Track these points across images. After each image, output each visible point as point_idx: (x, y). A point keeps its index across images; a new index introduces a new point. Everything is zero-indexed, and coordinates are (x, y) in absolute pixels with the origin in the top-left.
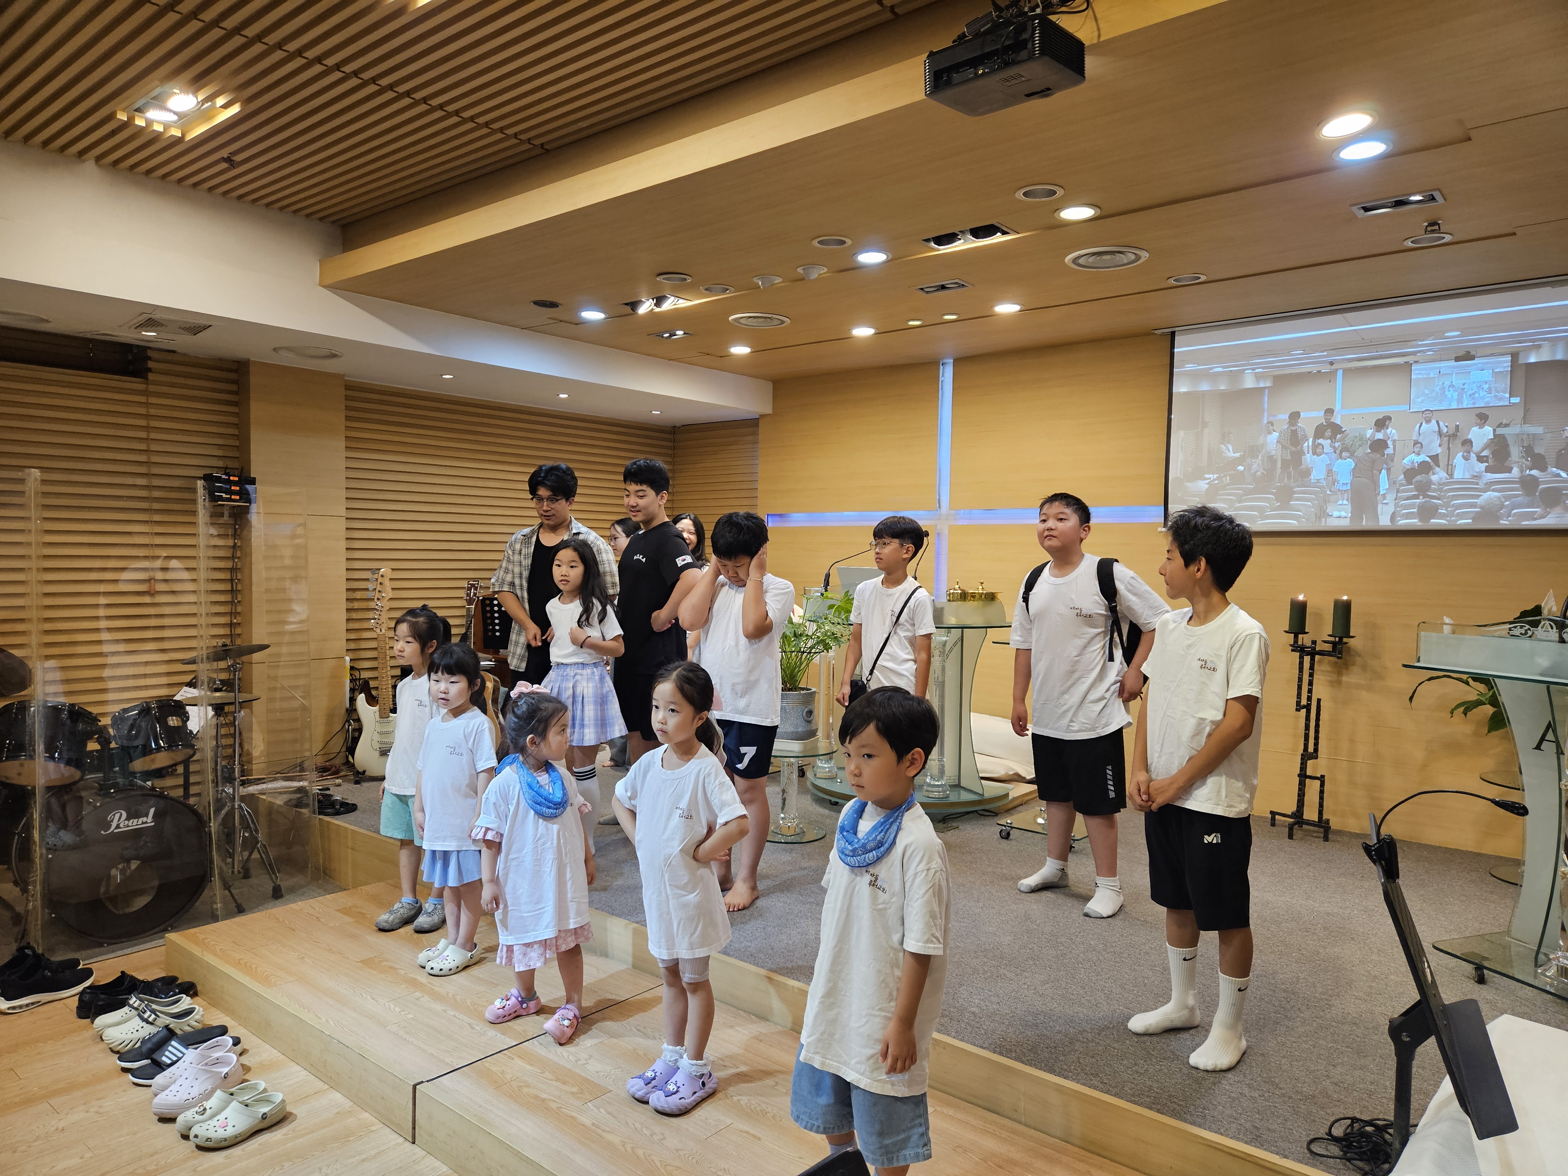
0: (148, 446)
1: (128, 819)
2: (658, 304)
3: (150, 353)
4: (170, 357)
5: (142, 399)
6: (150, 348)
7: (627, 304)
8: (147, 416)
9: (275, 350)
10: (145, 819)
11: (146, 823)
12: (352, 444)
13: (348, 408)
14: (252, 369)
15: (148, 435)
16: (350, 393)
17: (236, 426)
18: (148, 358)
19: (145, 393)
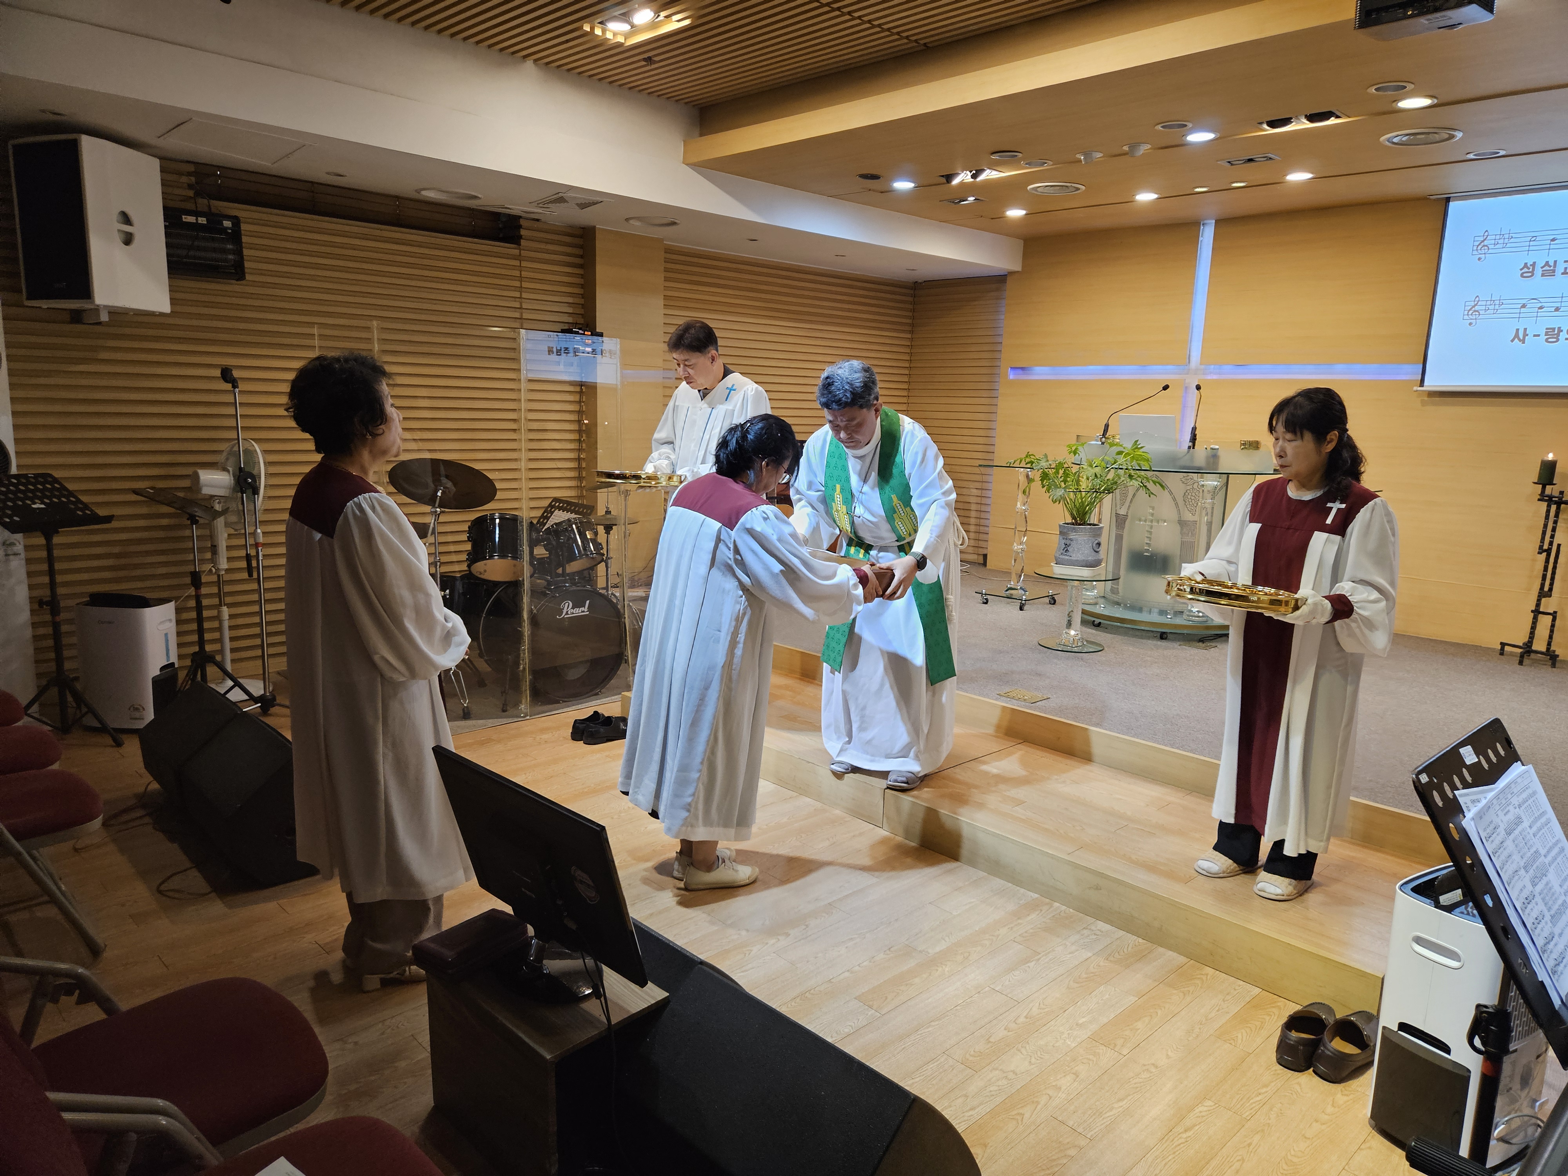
0: (521, 305)
1: (573, 608)
2: (974, 176)
3: (522, 222)
4: (536, 225)
5: (517, 263)
6: (520, 217)
7: (943, 176)
8: (521, 279)
9: (627, 220)
10: (583, 609)
11: (584, 612)
12: (670, 302)
13: (666, 270)
14: (598, 236)
15: (521, 294)
16: (668, 256)
17: (581, 286)
18: (520, 227)
19: (519, 258)
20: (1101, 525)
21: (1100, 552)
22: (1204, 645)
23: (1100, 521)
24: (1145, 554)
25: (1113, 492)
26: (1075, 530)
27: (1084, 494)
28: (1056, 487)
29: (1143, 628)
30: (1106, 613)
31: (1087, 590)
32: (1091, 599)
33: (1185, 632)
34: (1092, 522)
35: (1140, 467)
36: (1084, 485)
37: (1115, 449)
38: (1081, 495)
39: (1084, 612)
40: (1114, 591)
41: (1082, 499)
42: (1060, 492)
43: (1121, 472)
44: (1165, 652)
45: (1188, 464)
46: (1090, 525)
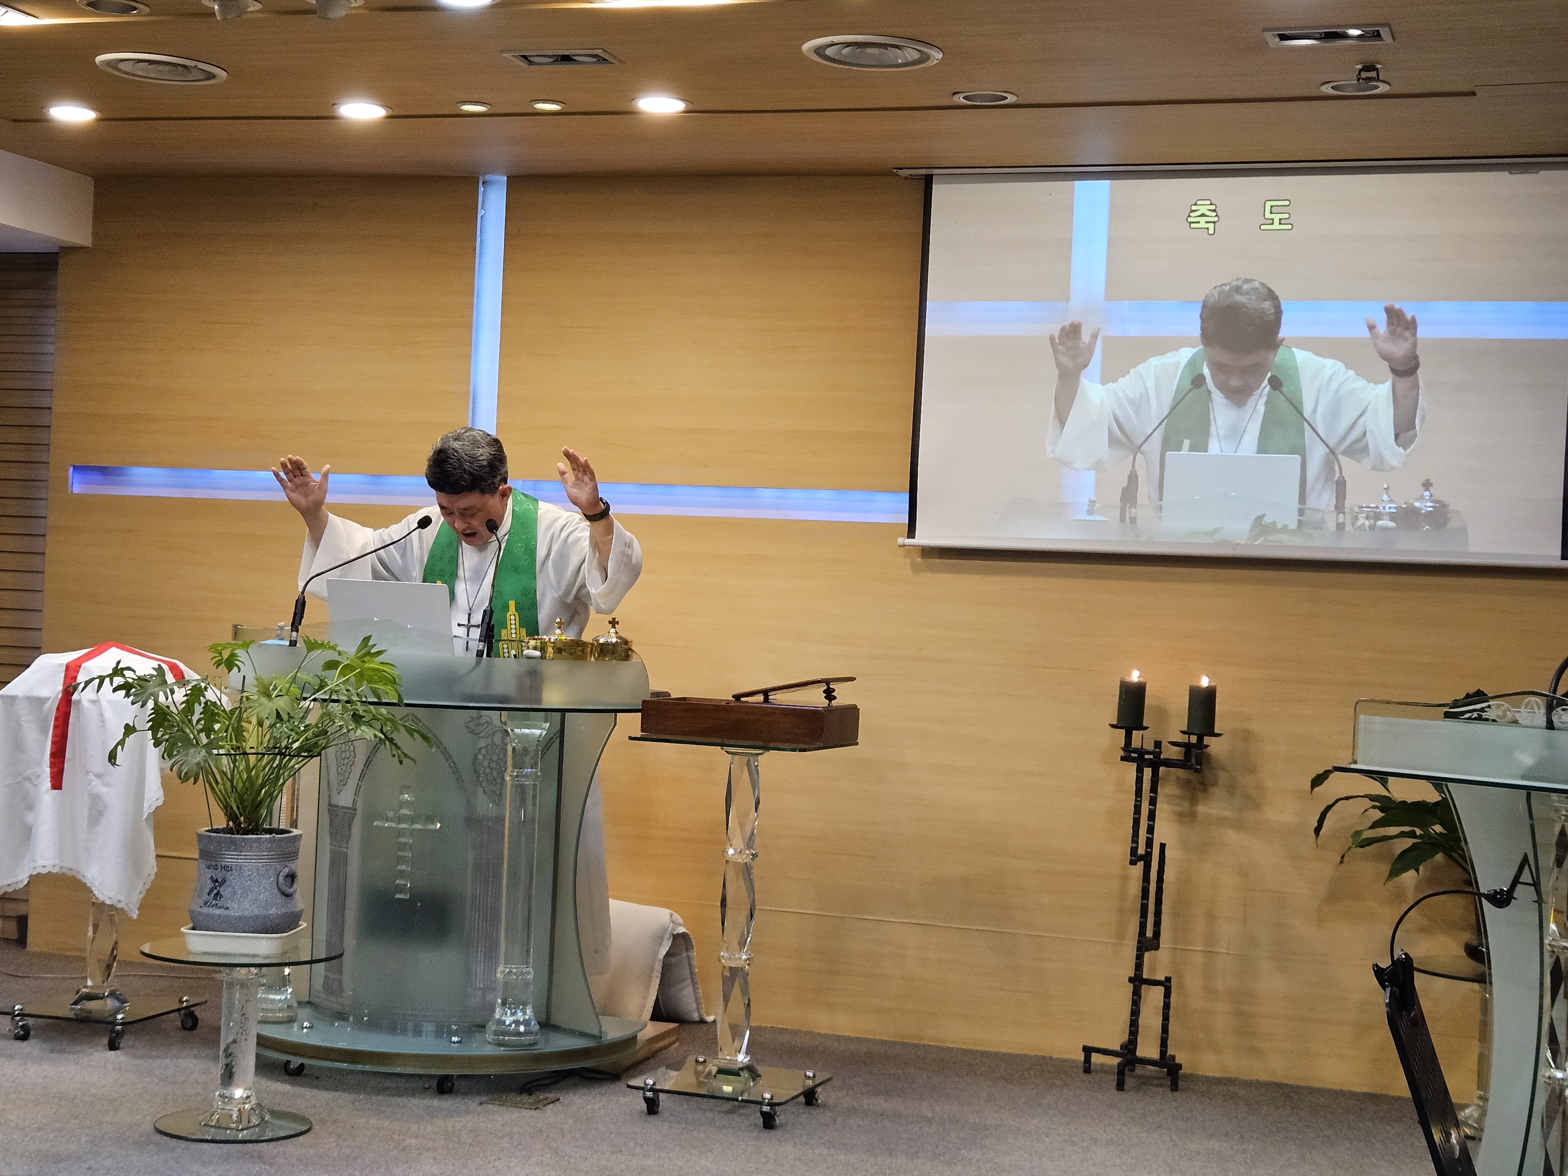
20: (296, 832)
21: (297, 896)
22: (531, 1099)
23: (294, 824)
24: (398, 896)
25: (319, 754)
26: (236, 846)
27: (252, 759)
28: (188, 743)
29: (398, 1070)
30: (316, 1040)
31: (270, 988)
32: (281, 1010)
33: (492, 1071)
34: (275, 825)
35: (378, 697)
36: (252, 739)
37: (320, 657)
38: (247, 762)
39: (262, 1041)
40: (333, 987)
41: (249, 770)
42: (196, 756)
43: (335, 708)
44: (450, 1123)
45: (480, 691)
46: (270, 831)
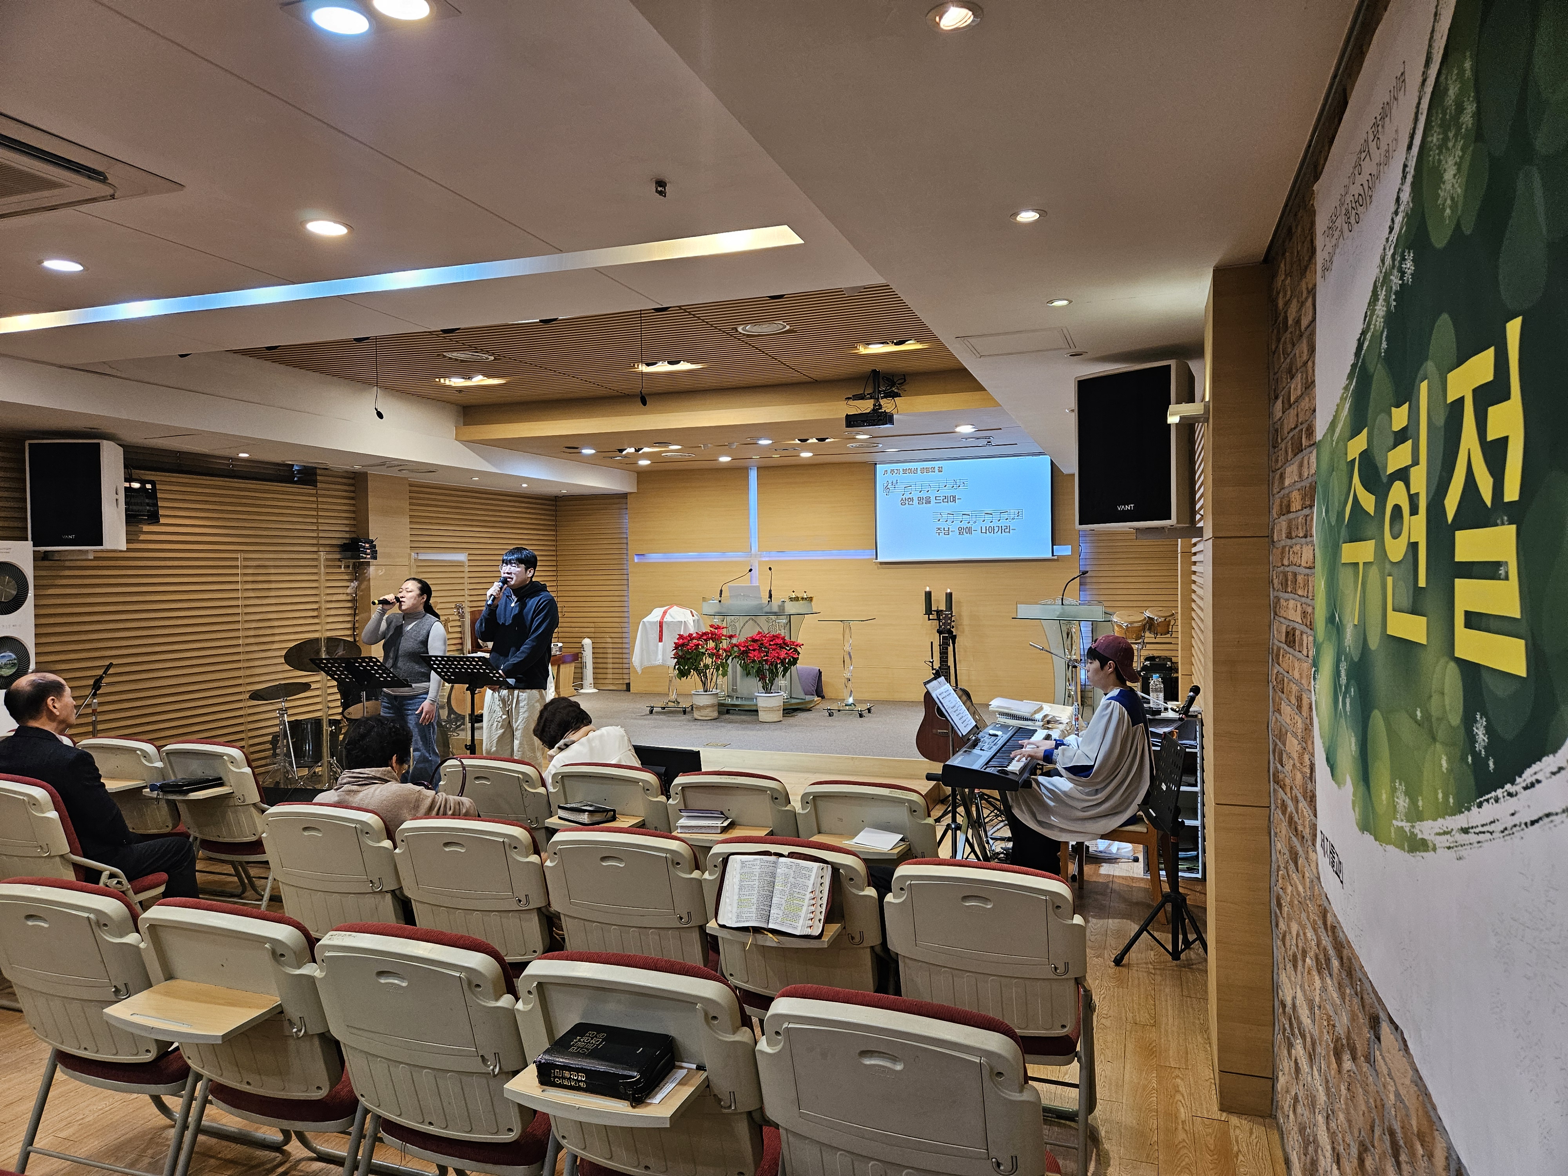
0: (318, 526)
2: (637, 451)
3: (318, 471)
4: (326, 472)
5: (315, 499)
6: (316, 468)
7: (618, 450)
8: (317, 509)
12: (413, 520)
13: (410, 498)
14: (369, 477)
15: (318, 520)
16: (411, 489)
17: (354, 512)
18: (316, 474)
19: (316, 495)
45: (769, 611)
